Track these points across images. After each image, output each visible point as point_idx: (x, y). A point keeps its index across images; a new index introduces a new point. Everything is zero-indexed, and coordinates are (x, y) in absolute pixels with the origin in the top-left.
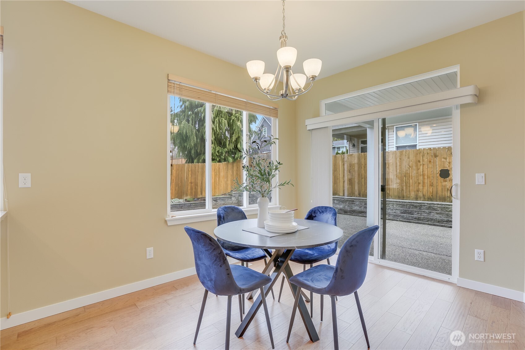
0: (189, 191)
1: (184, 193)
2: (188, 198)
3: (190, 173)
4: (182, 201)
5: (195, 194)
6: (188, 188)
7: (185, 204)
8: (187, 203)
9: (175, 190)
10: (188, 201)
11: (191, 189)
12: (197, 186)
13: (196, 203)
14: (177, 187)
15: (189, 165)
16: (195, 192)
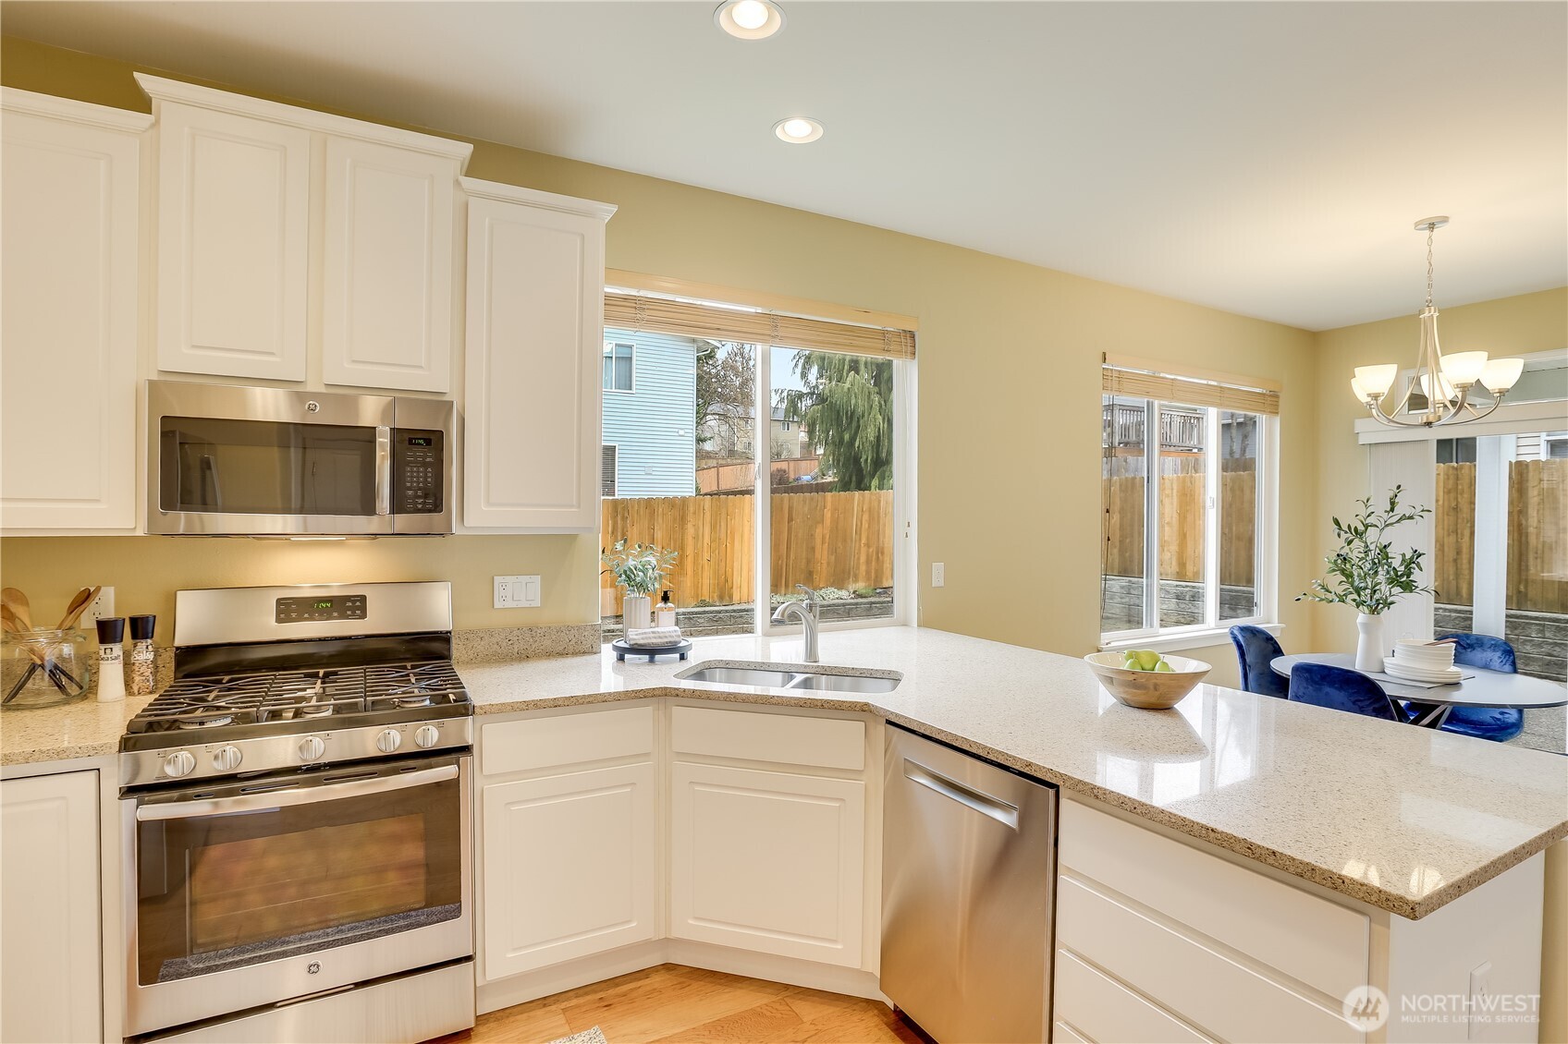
0: (863, 568)
1: (849, 573)
2: (860, 586)
3: (866, 517)
4: (844, 595)
5: (876, 577)
6: (859, 559)
7: (857, 604)
8: (860, 600)
9: (828, 564)
10: (861, 596)
11: (868, 562)
12: (883, 553)
13: (884, 602)
14: (833, 557)
15: (863, 496)
16: (876, 571)
